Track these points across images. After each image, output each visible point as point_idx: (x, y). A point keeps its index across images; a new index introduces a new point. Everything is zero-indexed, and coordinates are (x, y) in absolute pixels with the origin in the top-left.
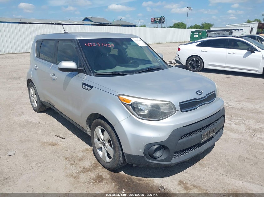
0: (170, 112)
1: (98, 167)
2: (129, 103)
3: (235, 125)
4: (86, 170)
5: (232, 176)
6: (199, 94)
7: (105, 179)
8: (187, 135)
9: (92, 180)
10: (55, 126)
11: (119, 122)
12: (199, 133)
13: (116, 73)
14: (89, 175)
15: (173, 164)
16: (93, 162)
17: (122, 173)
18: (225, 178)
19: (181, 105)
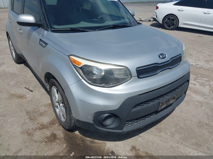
0: (124, 78)
1: (55, 124)
2: (79, 65)
3: (200, 87)
4: (43, 127)
5: (187, 144)
6: (162, 58)
7: (58, 139)
8: (142, 103)
9: (46, 138)
10: (28, 78)
11: (68, 86)
12: (157, 101)
13: (75, 29)
14: (44, 133)
15: (124, 132)
16: (52, 118)
17: (77, 132)
18: (180, 146)
19: (138, 70)
